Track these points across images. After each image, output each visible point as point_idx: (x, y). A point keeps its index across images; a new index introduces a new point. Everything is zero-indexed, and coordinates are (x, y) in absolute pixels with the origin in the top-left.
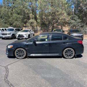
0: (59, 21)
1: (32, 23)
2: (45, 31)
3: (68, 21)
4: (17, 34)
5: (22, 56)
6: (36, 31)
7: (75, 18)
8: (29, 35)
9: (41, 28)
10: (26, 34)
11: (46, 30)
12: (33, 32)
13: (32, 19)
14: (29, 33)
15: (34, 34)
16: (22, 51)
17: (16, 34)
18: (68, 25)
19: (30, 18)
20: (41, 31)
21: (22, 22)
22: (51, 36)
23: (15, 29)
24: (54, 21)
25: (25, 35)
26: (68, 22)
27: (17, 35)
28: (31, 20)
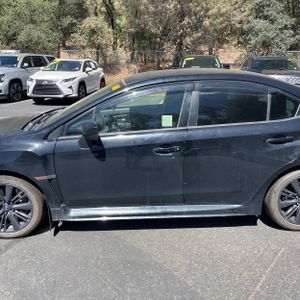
0: (207, 22)
1: (93, 32)
2: (150, 65)
3: (241, 22)
4: (32, 80)
5: (20, 220)
6: (110, 67)
7: (271, 12)
8: (82, 84)
9: (132, 55)
10: (66, 80)
11: (153, 61)
12: (99, 70)
13: (96, 15)
14: (79, 75)
15: (103, 80)
16: (15, 191)
17: (27, 78)
18: (239, 43)
19: (86, 10)
20: (134, 66)
21: (52, 29)
22: (195, 95)
23: (21, 57)
24: (186, 20)
25: (64, 81)
26: (238, 26)
27: (29, 83)
28: (90, 22)
